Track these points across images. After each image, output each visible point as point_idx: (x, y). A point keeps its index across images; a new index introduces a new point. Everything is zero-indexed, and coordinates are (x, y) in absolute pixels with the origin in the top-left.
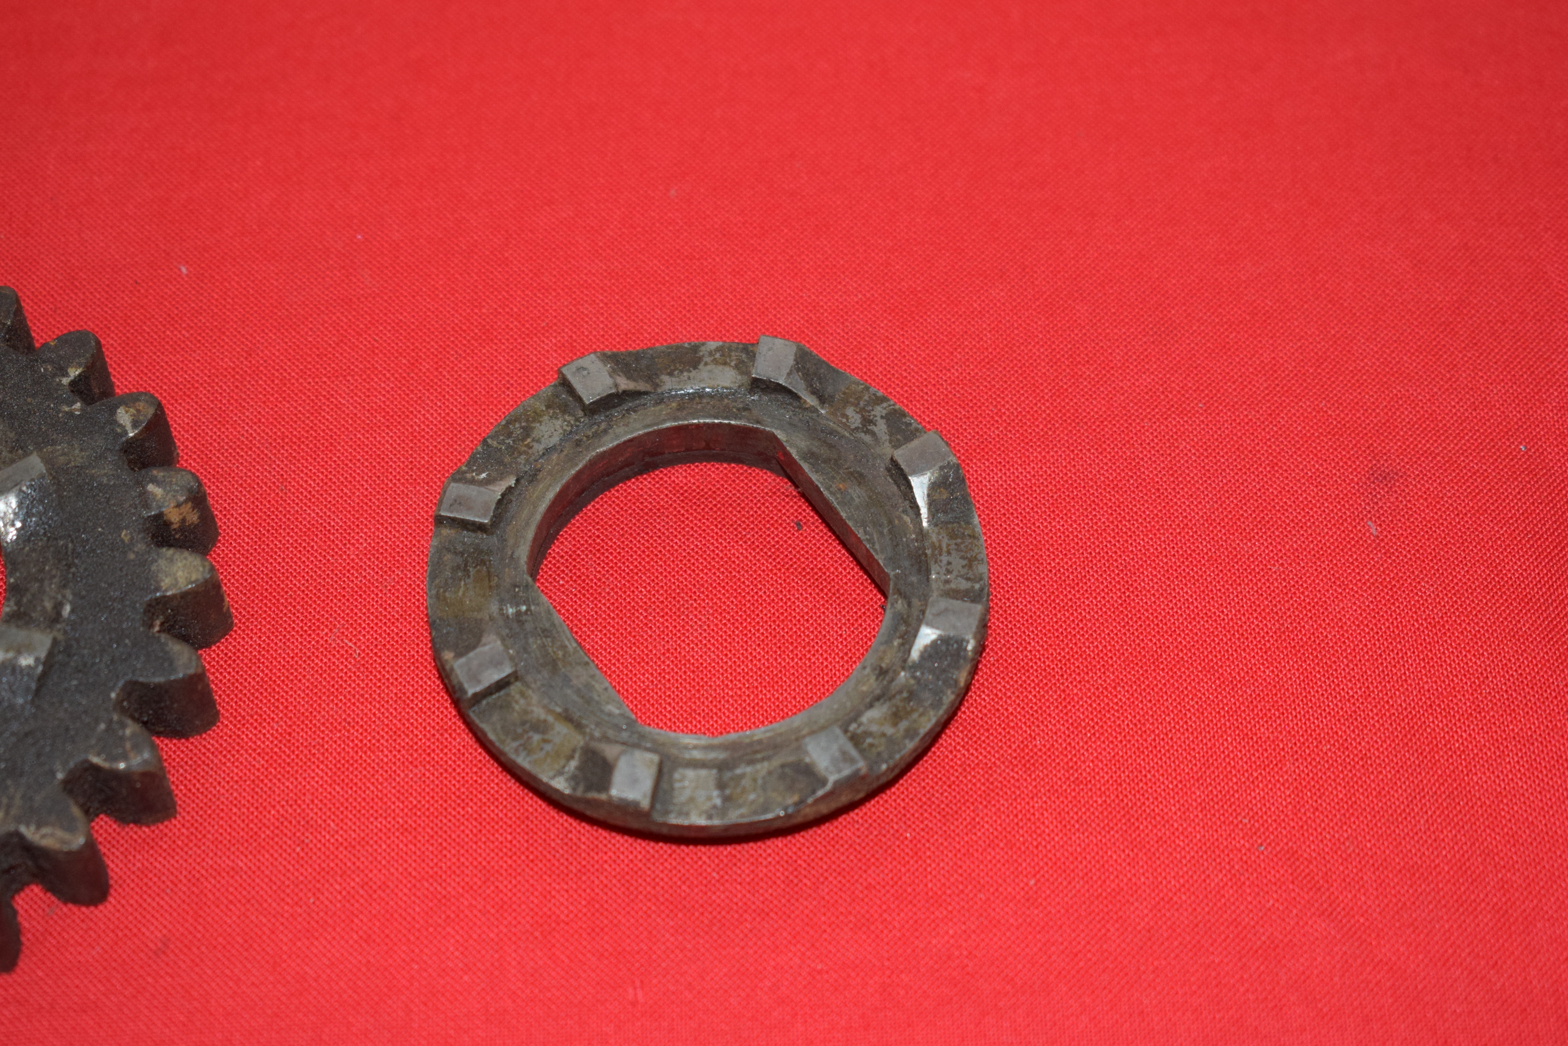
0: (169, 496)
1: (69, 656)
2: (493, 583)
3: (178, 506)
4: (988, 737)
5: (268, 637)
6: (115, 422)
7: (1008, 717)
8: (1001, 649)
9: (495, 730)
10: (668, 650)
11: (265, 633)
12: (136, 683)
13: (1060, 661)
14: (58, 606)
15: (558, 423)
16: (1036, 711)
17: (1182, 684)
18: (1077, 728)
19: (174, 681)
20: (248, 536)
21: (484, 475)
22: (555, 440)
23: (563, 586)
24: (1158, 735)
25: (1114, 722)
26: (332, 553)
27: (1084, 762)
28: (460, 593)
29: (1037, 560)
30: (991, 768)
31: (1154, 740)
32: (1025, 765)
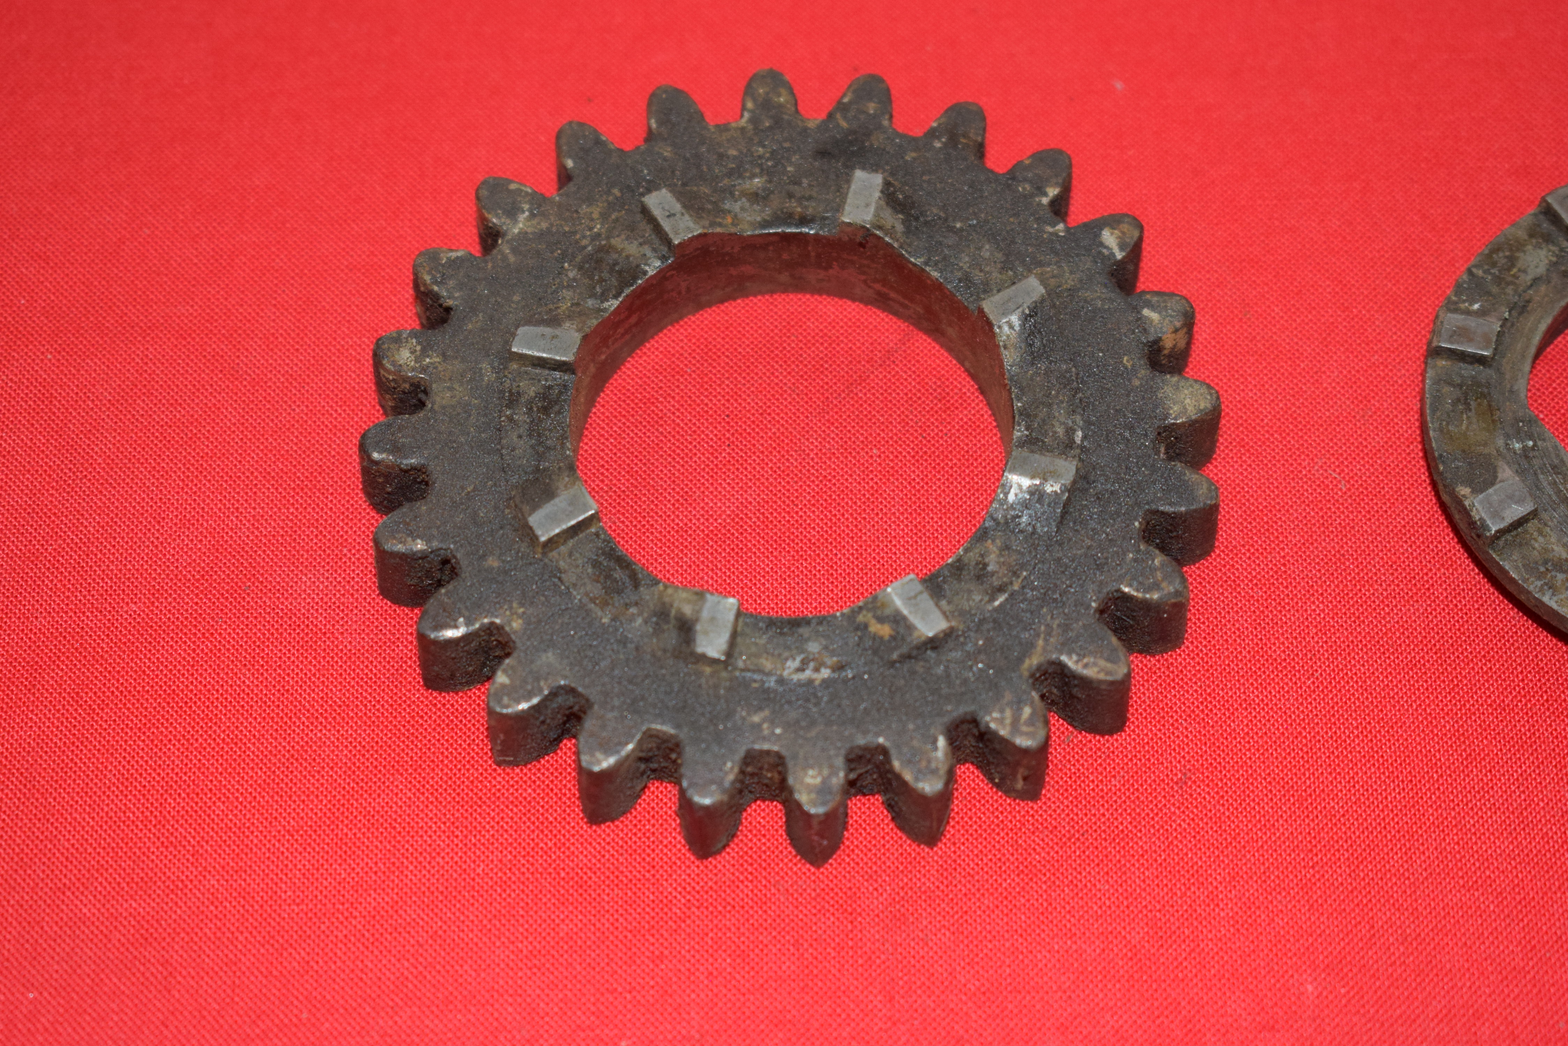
0: (1167, 321)
1: (1088, 483)
2: (1496, 417)
3: (1176, 331)
6: (1102, 244)
9: (1517, 568)
12: (1157, 512)
14: (1070, 432)
15: (1543, 253)
19: (1195, 511)
21: (1476, 306)
22: (1541, 270)
28: (1464, 427)
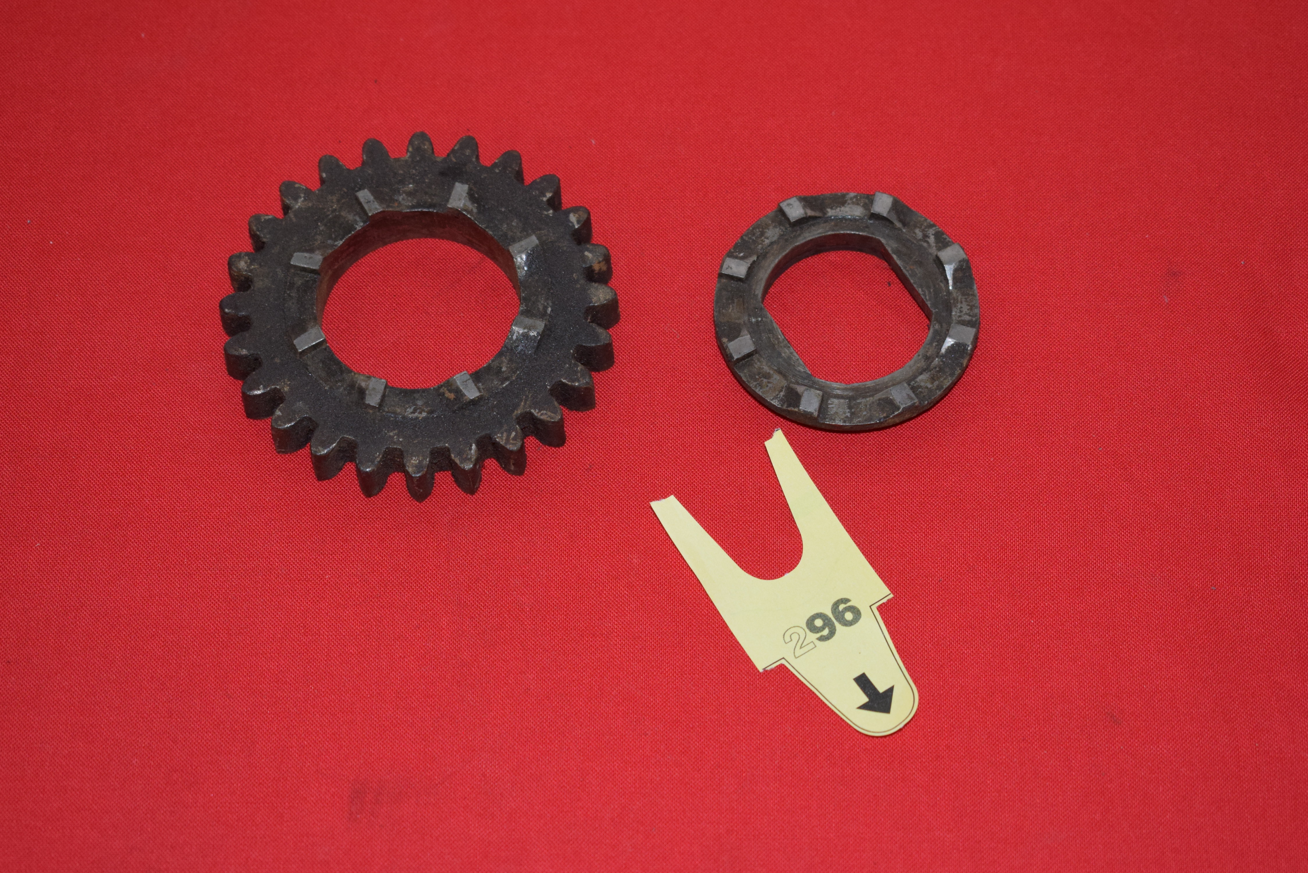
0: (595, 258)
1: (551, 332)
2: (745, 307)
3: (599, 262)
4: (975, 391)
5: (636, 326)
6: (569, 221)
7: (985, 382)
8: (983, 349)
9: (745, 376)
10: (825, 341)
11: (634, 324)
12: (582, 346)
13: (1011, 356)
14: (545, 308)
15: (777, 230)
16: (999, 379)
17: (1068, 370)
18: (1017, 388)
19: (599, 346)
20: (626, 276)
21: (742, 254)
22: (775, 238)
23: (775, 308)
24: (1056, 394)
25: (1035, 386)
26: (666, 287)
27: (1020, 404)
28: (730, 311)
29: (1003, 307)
30: (975, 405)
31: (1054, 396)
32: (992, 404)
